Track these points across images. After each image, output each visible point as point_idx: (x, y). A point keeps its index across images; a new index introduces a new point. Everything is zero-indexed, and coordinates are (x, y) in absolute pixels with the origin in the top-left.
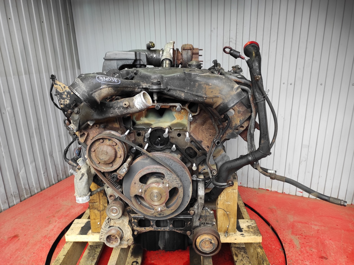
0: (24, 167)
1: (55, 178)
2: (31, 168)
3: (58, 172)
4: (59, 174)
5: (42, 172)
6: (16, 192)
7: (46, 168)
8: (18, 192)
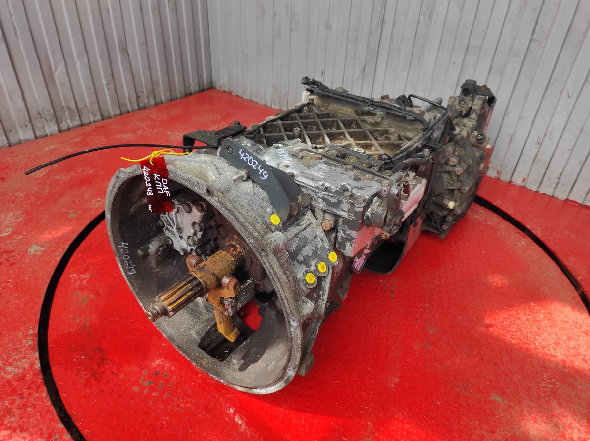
0: (63, 62)
1: (132, 100)
2: (80, 67)
3: (138, 89)
4: (140, 94)
5: (104, 82)
6: (48, 111)
7: (112, 75)
8: (52, 111)
